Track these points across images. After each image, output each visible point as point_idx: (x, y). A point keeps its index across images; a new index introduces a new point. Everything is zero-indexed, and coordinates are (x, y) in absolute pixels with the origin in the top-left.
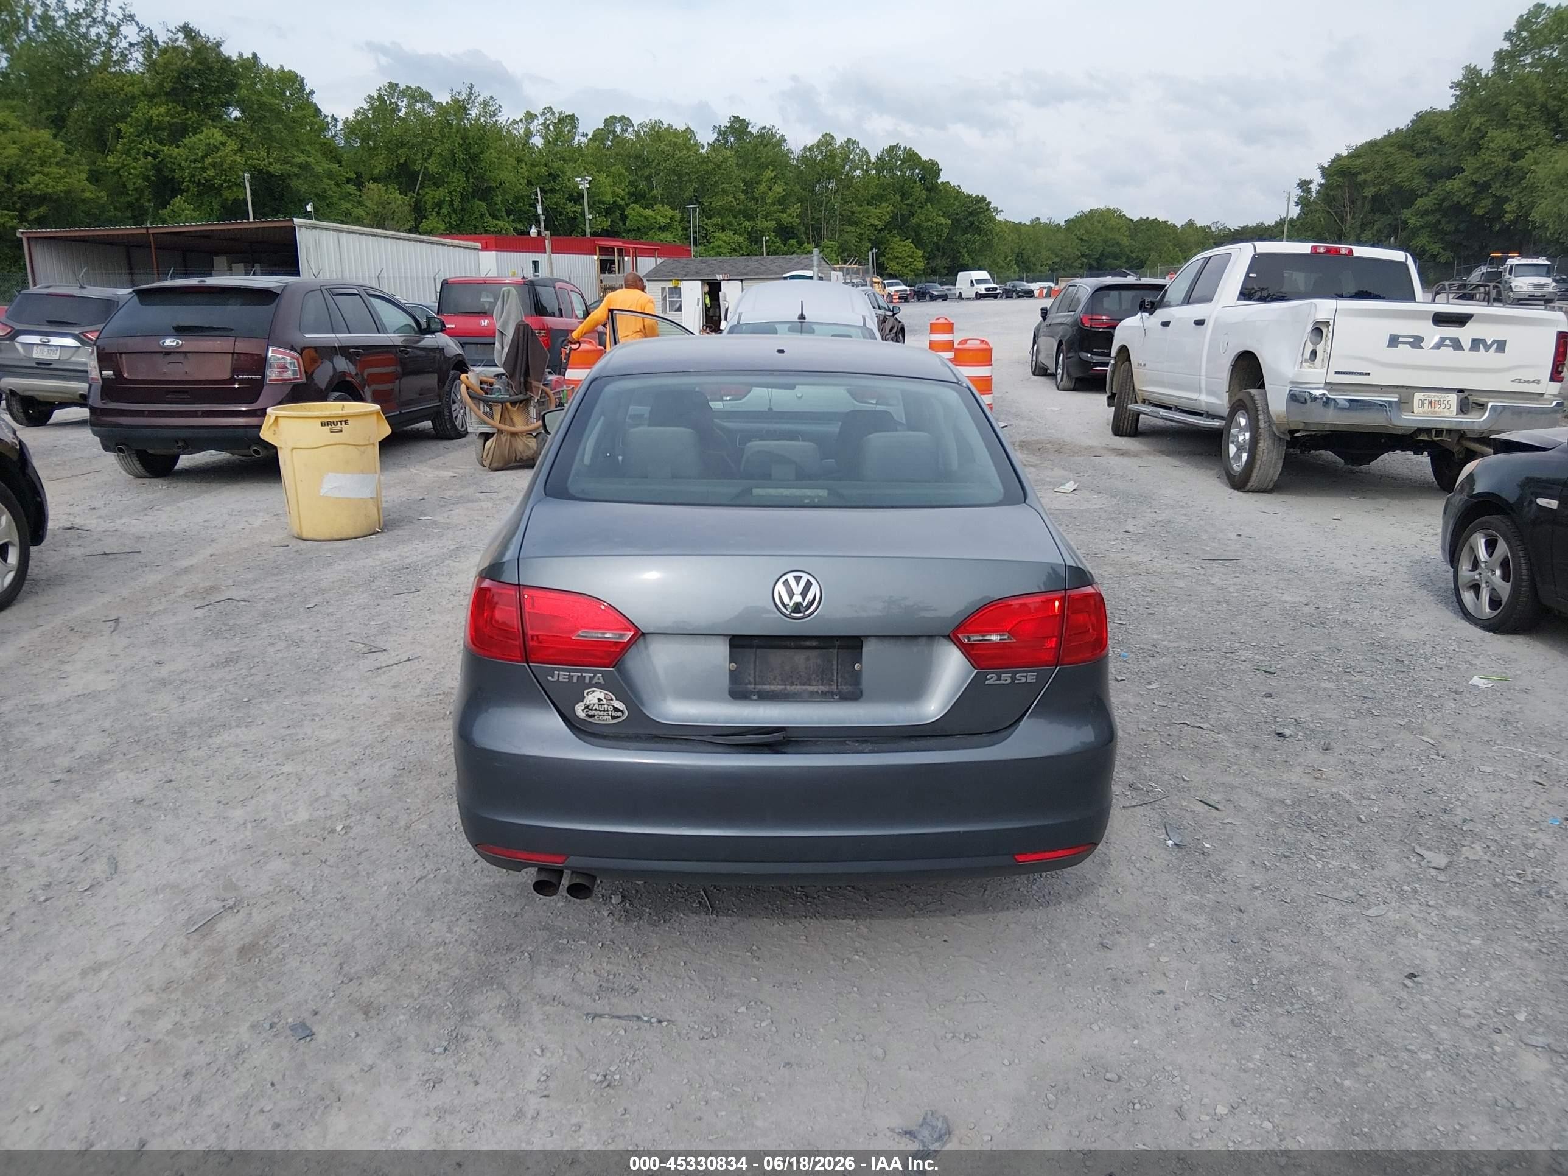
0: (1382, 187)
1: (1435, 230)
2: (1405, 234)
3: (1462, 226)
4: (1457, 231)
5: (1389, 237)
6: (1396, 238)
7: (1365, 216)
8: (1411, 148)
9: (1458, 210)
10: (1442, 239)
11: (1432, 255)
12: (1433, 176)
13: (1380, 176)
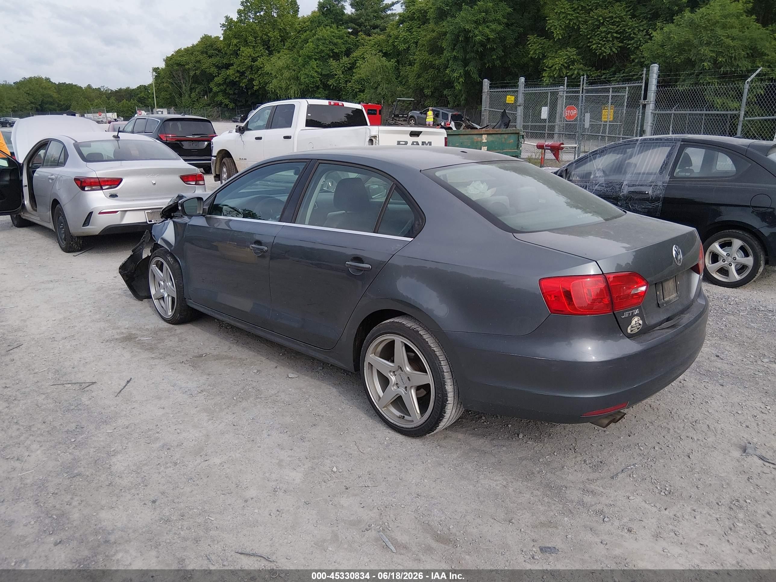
0: (197, 71)
1: (224, 92)
2: (211, 94)
3: (236, 91)
4: (234, 94)
5: (204, 96)
6: (207, 96)
7: (191, 86)
8: (207, 53)
9: (233, 84)
10: (228, 97)
11: (225, 105)
12: (220, 68)
13: (195, 66)
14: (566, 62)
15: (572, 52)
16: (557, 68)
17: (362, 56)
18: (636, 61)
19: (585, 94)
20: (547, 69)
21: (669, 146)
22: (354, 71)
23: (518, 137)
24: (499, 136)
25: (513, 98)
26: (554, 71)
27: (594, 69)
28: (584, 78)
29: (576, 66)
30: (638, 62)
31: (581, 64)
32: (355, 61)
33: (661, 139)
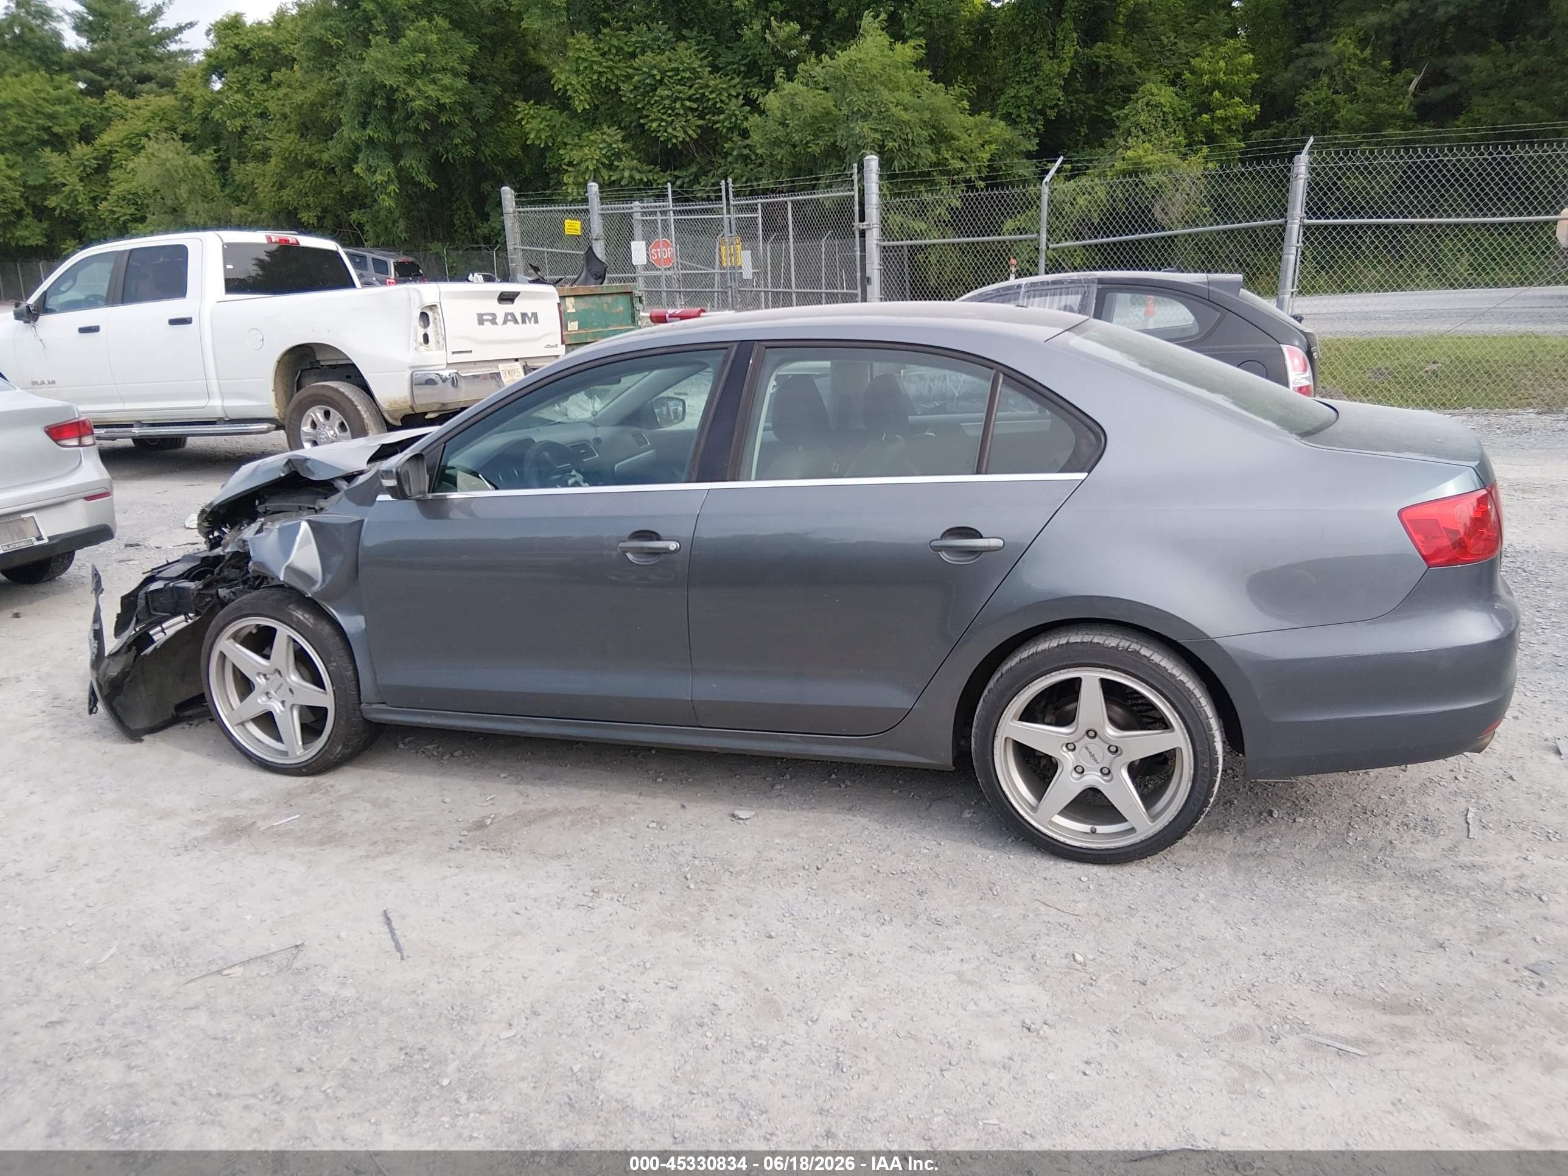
14: (604, 155)
15: (612, 136)
16: (591, 168)
17: (126, 142)
18: (735, 153)
19: (734, 216)
20: (570, 169)
21: (1077, 293)
22: (111, 175)
23: (632, 300)
24: (596, 299)
25: (577, 224)
26: (585, 173)
27: (658, 168)
28: (727, 184)
29: (625, 162)
30: (738, 155)
31: (633, 159)
32: (110, 152)
33: (1060, 282)
